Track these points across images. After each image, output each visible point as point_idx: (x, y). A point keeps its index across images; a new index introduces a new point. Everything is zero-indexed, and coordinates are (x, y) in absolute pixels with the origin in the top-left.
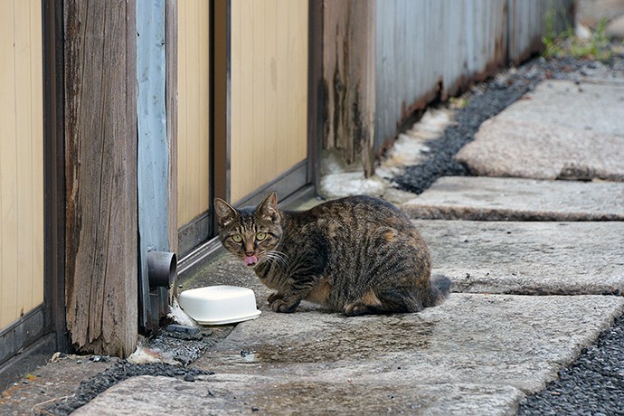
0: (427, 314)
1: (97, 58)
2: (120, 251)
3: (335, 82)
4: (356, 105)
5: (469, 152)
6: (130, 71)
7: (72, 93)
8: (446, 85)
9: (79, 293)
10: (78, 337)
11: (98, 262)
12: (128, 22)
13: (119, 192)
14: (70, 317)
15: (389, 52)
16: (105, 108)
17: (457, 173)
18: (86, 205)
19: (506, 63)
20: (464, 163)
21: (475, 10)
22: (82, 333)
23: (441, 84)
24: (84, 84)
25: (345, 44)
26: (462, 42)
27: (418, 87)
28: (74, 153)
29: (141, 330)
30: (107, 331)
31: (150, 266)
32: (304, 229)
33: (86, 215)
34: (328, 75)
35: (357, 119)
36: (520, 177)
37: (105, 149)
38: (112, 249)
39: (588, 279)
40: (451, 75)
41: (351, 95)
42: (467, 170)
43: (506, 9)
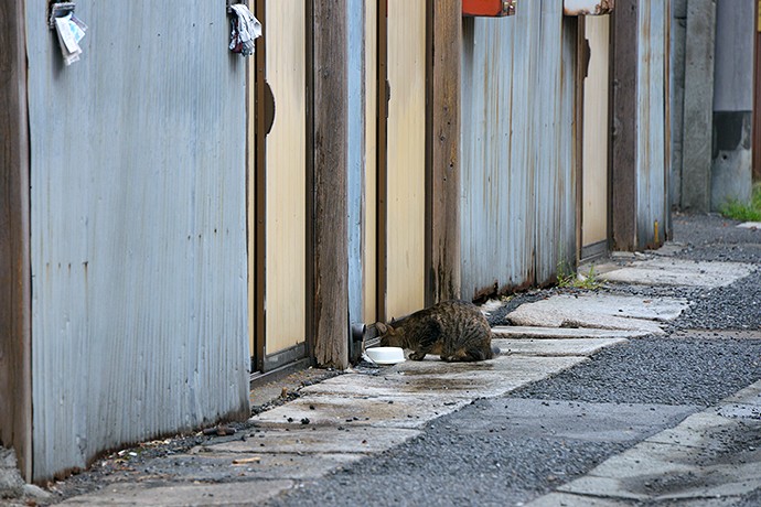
0: (489, 362)
1: (330, 226)
2: (340, 318)
3: (439, 270)
4: (450, 282)
5: (512, 315)
6: (345, 233)
7: (318, 243)
8: (500, 286)
9: (321, 340)
10: (320, 361)
11: (330, 324)
12: (345, 209)
13: (340, 289)
14: (316, 351)
15: (468, 258)
16: (334, 250)
17: (506, 324)
18: (325, 296)
19: (535, 285)
20: (509, 320)
21: (516, 250)
22: (322, 359)
23: (496, 284)
24: (324, 239)
25: (444, 250)
26: (508, 265)
27: (484, 282)
28: (319, 272)
29: (350, 360)
30: (334, 358)
31: (353, 330)
32: (423, 320)
33: (324, 302)
34: (435, 266)
35: (451, 290)
36: (540, 326)
37: (333, 270)
38: (337, 317)
39: (570, 351)
40: (503, 282)
41: (448, 277)
42: (511, 323)
43: (534, 253)
